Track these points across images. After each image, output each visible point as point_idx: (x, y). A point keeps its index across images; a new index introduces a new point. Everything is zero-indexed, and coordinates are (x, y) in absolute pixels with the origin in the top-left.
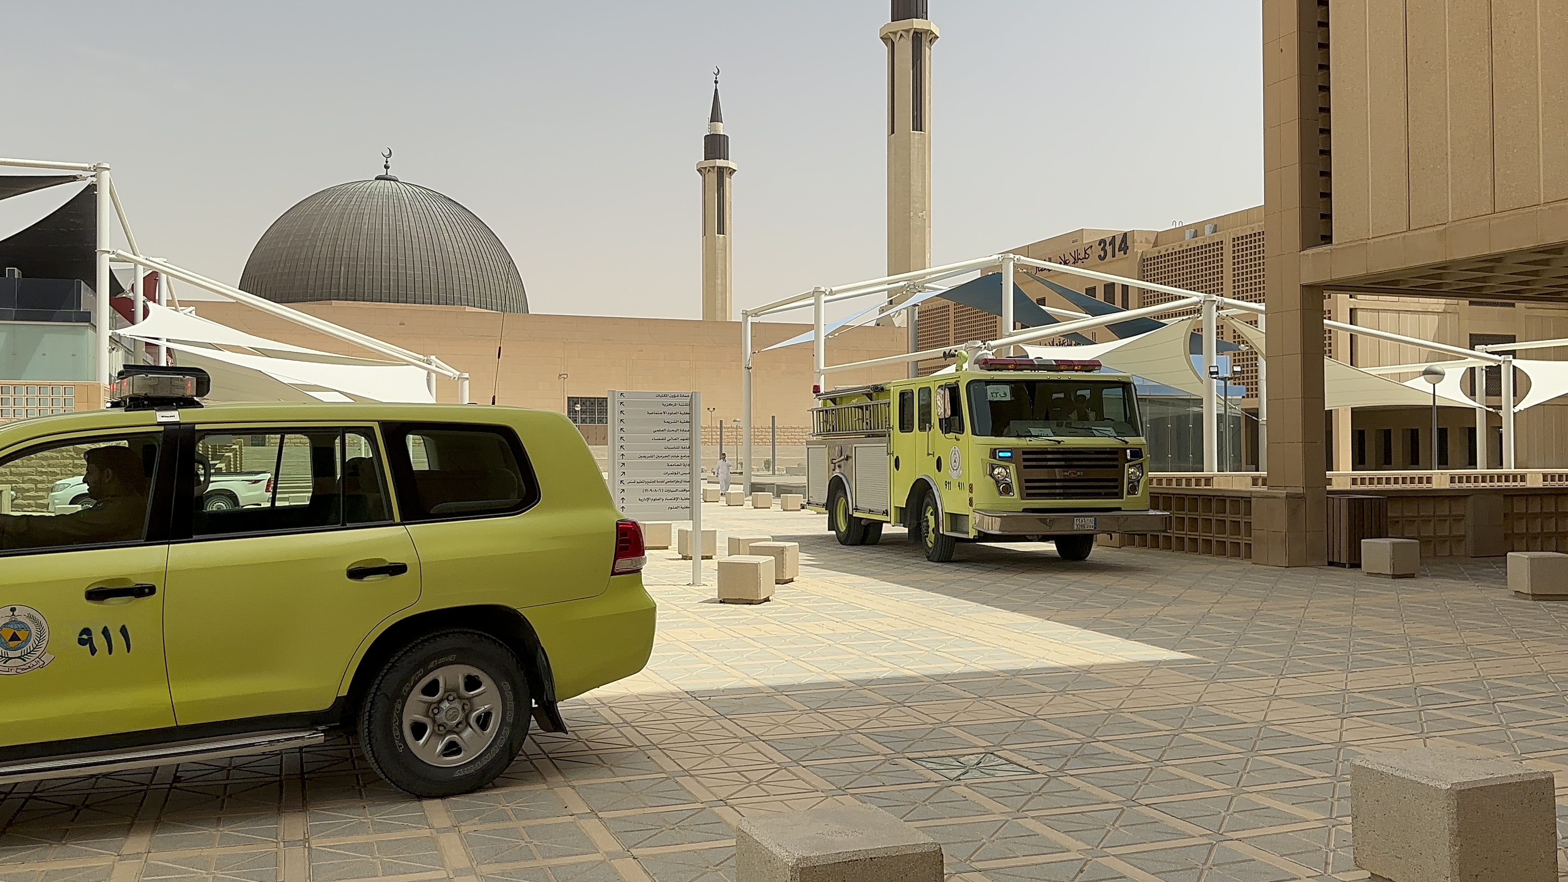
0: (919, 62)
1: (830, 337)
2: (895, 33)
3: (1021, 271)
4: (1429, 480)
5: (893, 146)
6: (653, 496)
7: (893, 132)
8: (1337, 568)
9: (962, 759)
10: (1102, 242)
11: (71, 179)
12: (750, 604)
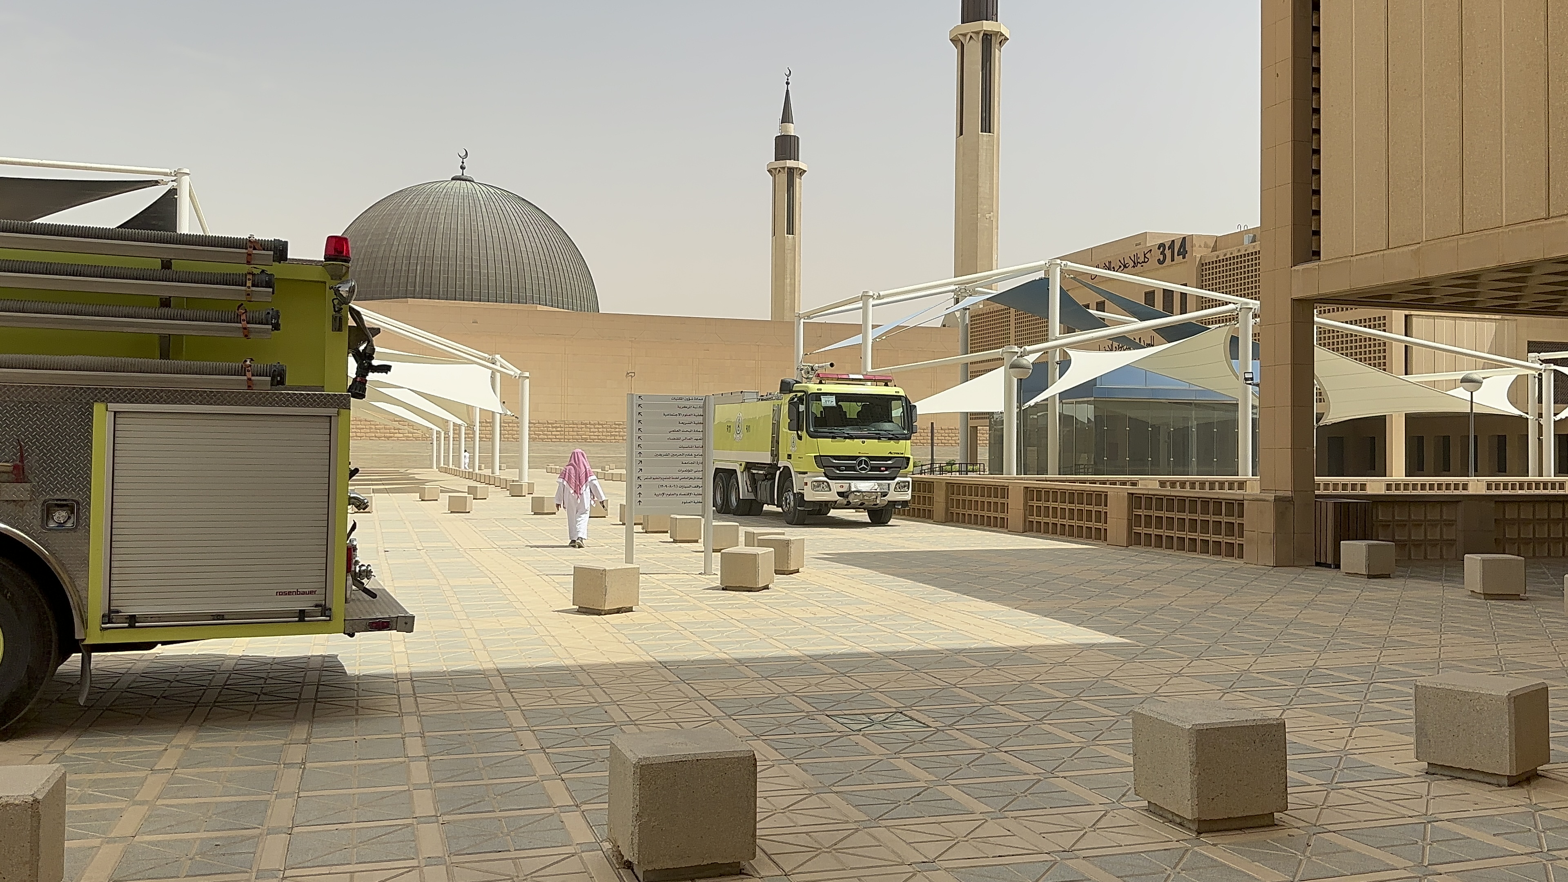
0: (988, 64)
1: (878, 340)
2: (965, 35)
3: (1067, 276)
4: (1465, 487)
5: (961, 148)
6: (668, 491)
7: (961, 134)
8: (1321, 568)
9: (872, 717)
10: (1162, 246)
11: (153, 184)
12: (749, 591)
